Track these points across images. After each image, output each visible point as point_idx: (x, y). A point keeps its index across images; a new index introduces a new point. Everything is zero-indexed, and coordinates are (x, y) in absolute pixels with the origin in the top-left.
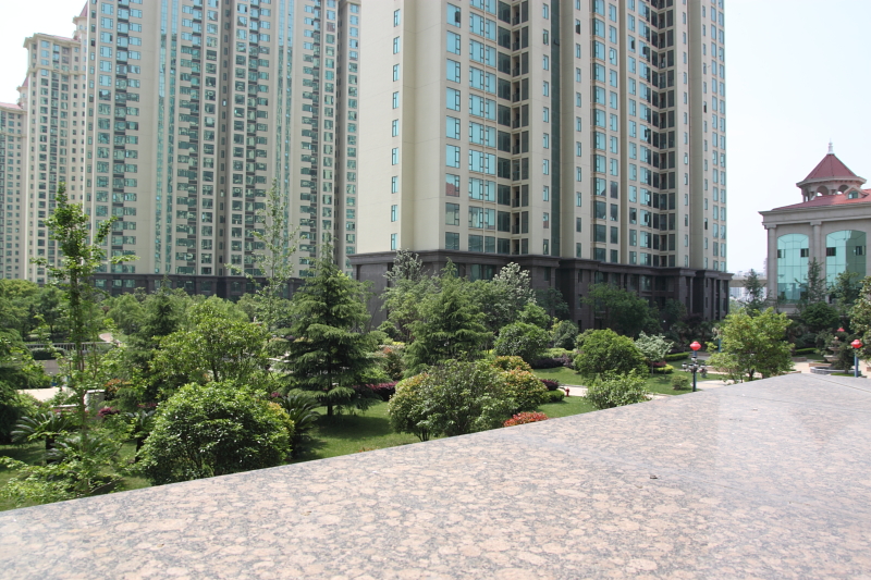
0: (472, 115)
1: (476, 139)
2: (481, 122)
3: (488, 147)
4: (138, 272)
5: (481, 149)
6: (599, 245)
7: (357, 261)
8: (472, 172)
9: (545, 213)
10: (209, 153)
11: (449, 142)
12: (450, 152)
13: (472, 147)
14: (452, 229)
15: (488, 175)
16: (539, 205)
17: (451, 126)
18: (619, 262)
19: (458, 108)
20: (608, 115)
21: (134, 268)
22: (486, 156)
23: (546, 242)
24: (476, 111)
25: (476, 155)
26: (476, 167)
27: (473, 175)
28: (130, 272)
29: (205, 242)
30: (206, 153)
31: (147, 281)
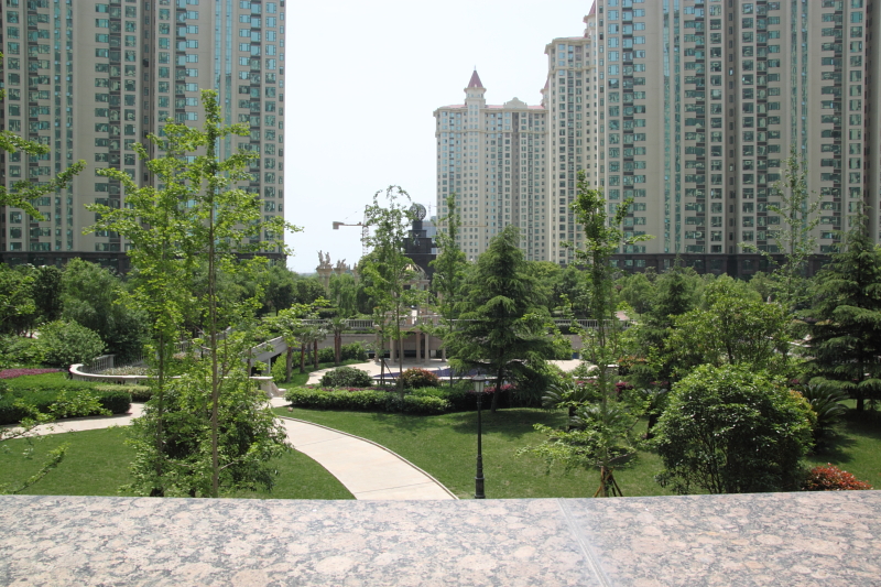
4: (648, 252)
10: (717, 127)
21: (644, 248)
28: (641, 252)
29: (714, 219)
30: (713, 127)
31: (657, 261)
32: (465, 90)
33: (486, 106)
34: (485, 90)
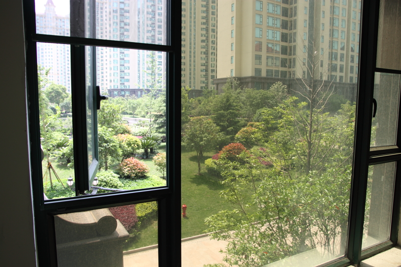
0: (268, 13)
1: (271, 24)
2: (273, 16)
3: (277, 28)
4: (131, 88)
5: (273, 29)
6: (333, 73)
7: (216, 82)
8: (268, 40)
9: (304, 59)
10: (160, 34)
11: (256, 26)
12: (257, 31)
13: (269, 28)
14: (258, 67)
15: (276, 41)
16: (301, 54)
17: (258, 19)
18: (344, 81)
19: (261, 10)
20: (341, 9)
21: (129, 86)
22: (275, 32)
23: (304, 72)
24: (271, 11)
25: (270, 32)
26: (270, 38)
27: (269, 41)
28: (128, 88)
30: (158, 34)
31: (135, 92)
32: (45, 5)
33: (56, 15)
34: (55, 7)
